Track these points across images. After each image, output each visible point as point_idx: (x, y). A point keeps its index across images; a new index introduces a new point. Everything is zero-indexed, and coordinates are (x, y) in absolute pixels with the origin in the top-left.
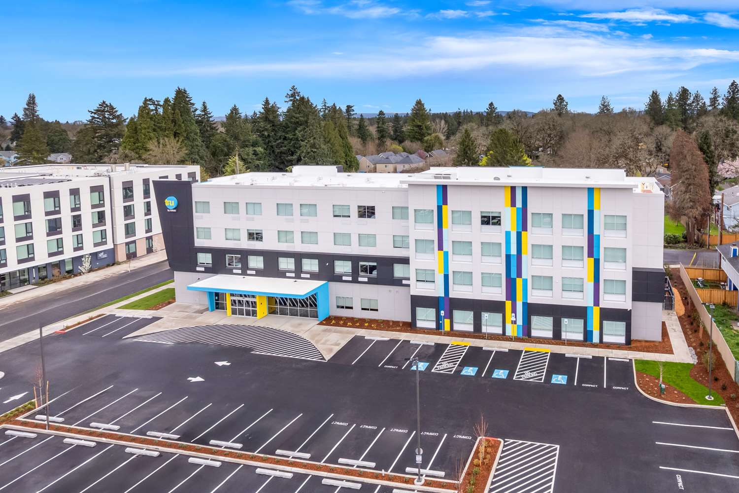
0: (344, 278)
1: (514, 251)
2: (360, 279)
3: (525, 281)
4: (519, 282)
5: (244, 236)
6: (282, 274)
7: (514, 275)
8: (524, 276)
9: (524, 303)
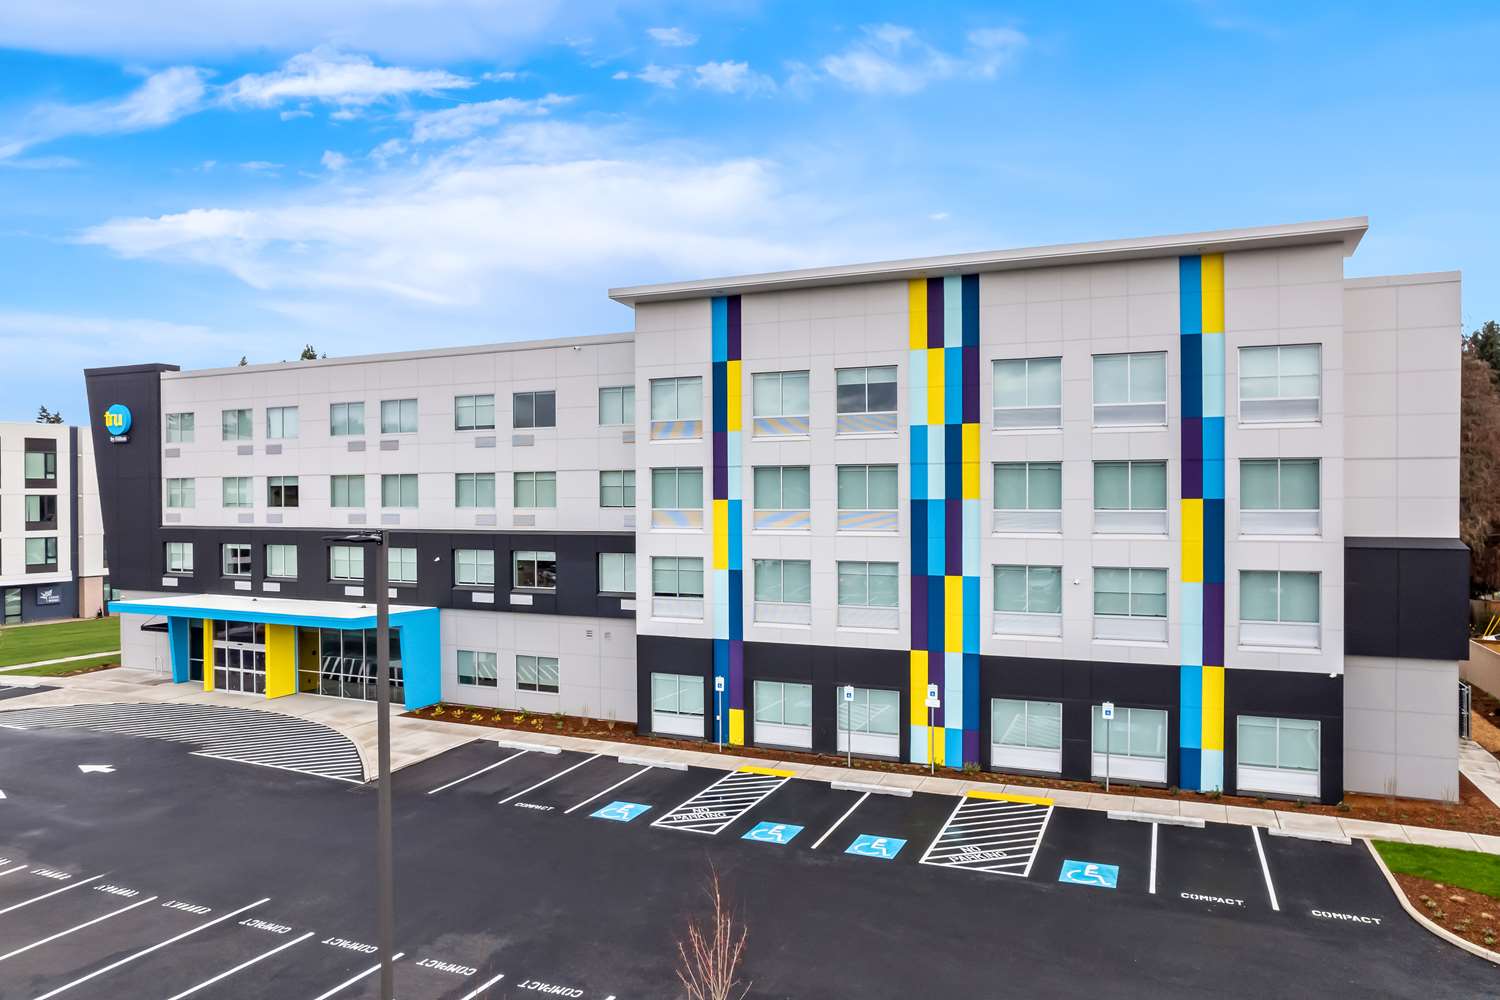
0: (477, 598)
1: (936, 490)
2: (515, 599)
3: (972, 587)
4: (953, 587)
5: (259, 492)
6: (336, 591)
7: (936, 565)
8: (968, 570)
9: (966, 657)
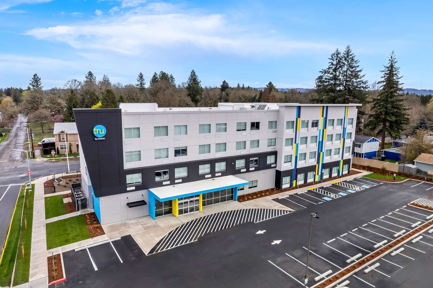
0: (242, 171)
1: (321, 140)
2: (251, 169)
3: (323, 153)
4: (321, 153)
5: (172, 153)
6: (202, 177)
7: (320, 151)
8: (323, 151)
9: (322, 164)
